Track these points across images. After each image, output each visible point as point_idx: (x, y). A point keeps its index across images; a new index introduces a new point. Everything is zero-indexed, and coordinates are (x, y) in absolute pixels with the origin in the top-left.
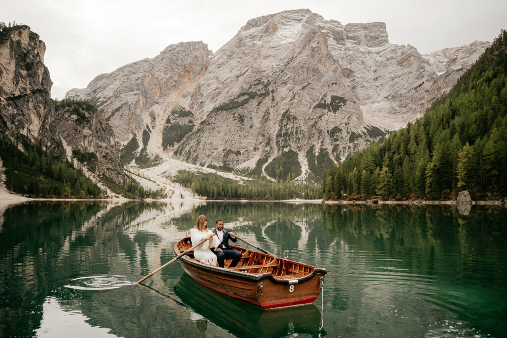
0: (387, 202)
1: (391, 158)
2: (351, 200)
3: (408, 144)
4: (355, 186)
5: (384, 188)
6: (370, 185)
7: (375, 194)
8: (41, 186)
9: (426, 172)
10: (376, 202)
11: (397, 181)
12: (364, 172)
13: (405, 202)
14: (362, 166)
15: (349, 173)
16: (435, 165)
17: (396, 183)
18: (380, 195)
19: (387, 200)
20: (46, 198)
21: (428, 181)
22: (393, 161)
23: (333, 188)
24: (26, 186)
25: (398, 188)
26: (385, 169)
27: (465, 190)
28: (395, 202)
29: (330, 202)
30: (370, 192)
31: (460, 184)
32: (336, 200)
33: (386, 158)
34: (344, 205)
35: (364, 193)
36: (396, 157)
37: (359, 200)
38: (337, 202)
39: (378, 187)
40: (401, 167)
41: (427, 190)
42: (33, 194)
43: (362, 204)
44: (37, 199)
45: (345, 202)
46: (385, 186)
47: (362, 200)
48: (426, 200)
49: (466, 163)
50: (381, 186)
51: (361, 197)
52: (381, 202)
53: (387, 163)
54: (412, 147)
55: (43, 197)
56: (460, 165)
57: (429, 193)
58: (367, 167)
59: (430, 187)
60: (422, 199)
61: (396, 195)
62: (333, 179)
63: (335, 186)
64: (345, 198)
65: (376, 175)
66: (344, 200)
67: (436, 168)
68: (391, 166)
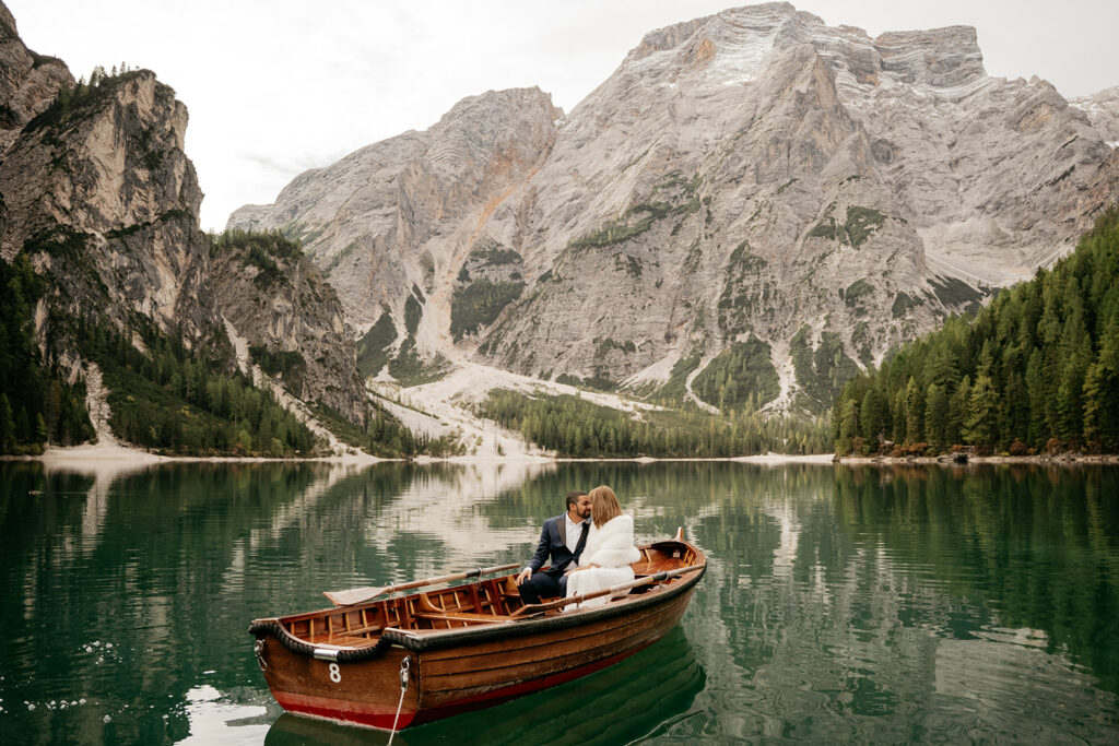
0: (989, 460)
1: (997, 356)
2: (901, 455)
3: (1039, 320)
4: (911, 422)
5: (982, 426)
6: (949, 419)
7: (959, 440)
8: (184, 428)
9: (1085, 387)
10: (962, 460)
11: (1013, 408)
12: (932, 388)
13: (1034, 460)
14: (928, 374)
15: (896, 390)
16: (1105, 369)
17: (1010, 415)
18: (973, 443)
19: (988, 455)
20: (197, 456)
21: (1090, 407)
22: (1001, 363)
23: (859, 427)
24: (153, 430)
25: (1015, 426)
26: (982, 380)
28: (1008, 460)
29: (854, 461)
30: (950, 436)
32: (867, 456)
33: (985, 354)
35: (933, 438)
36: (1009, 351)
37: (922, 455)
38: (868, 461)
39: (968, 424)
40: (1023, 376)
41: (1088, 430)
42: (168, 446)
43: (930, 465)
44: (178, 459)
45: (888, 461)
46: (982, 421)
47: (929, 455)
48: (1084, 454)
50: (971, 422)
51: (926, 448)
52: (974, 460)
53: (987, 367)
54: (1048, 327)
55: (190, 454)
57: (1091, 436)
58: (940, 376)
59: (1095, 422)
60: (1077, 450)
61: (1011, 442)
62: (858, 405)
63: (863, 421)
64: (888, 451)
65: (962, 396)
66: (886, 454)
67: (1109, 377)
68: (997, 374)
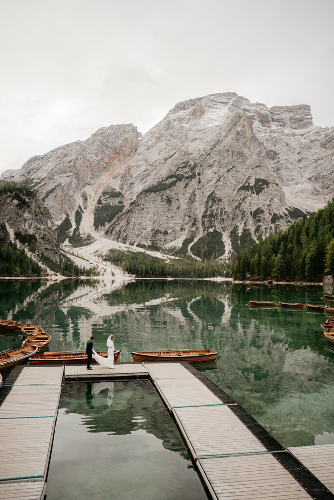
0: (279, 283)
1: (285, 247)
2: (252, 280)
3: (300, 235)
4: (256, 271)
5: (278, 271)
6: (267, 269)
7: (270, 276)
9: (306, 260)
10: (271, 283)
11: (287, 266)
12: (263, 258)
13: (292, 283)
14: (263, 253)
15: (251, 258)
16: (312, 255)
17: (286, 268)
18: (275, 277)
19: (280, 281)
21: (307, 267)
22: (287, 249)
23: (239, 270)
25: (287, 272)
27: (329, 274)
28: (285, 283)
29: (237, 282)
30: (267, 275)
31: (327, 270)
32: (241, 280)
33: (282, 246)
34: (247, 284)
35: (263, 275)
36: (290, 245)
37: (259, 281)
38: (241, 282)
39: (273, 270)
40: (291, 255)
41: (307, 274)
43: (261, 284)
45: (248, 282)
46: (278, 269)
47: (261, 281)
48: (306, 282)
49: (332, 254)
50: (274, 270)
51: (260, 278)
52: (275, 283)
53: (282, 251)
54: (303, 238)
56: (327, 255)
57: (308, 276)
58: (266, 254)
59: (308, 272)
60: (304, 280)
61: (286, 277)
62: (239, 263)
63: (240, 268)
64: (248, 279)
65: (272, 261)
66: (247, 280)
67: (313, 257)
68: (284, 254)
